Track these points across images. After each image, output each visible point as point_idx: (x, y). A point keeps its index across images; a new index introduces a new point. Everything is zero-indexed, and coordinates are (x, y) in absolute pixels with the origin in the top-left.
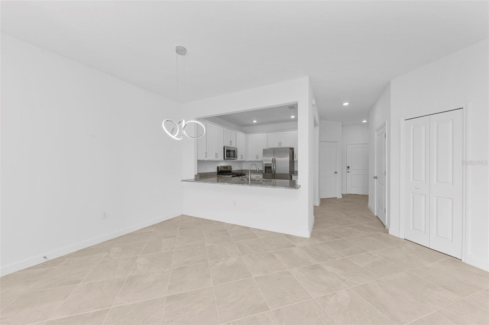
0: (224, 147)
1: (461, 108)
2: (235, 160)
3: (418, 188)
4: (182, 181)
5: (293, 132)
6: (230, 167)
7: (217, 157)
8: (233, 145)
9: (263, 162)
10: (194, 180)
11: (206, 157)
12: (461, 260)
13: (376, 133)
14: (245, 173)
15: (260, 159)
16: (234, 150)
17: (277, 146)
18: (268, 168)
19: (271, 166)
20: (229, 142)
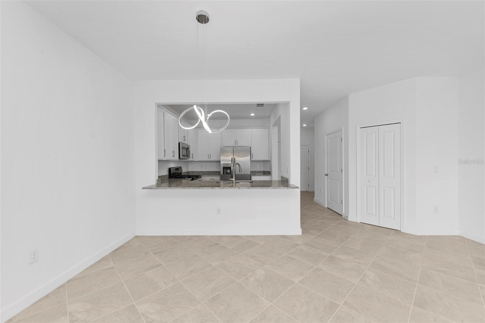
0: (179, 144)
1: (399, 123)
2: (187, 160)
3: (370, 182)
4: (143, 188)
5: (250, 130)
6: (181, 168)
7: (174, 156)
8: (186, 142)
9: (220, 163)
10: (155, 187)
11: (165, 155)
12: (400, 231)
13: (326, 137)
14: (200, 176)
15: (213, 158)
16: (187, 147)
17: (233, 144)
18: (227, 168)
19: (230, 166)
20: (183, 138)
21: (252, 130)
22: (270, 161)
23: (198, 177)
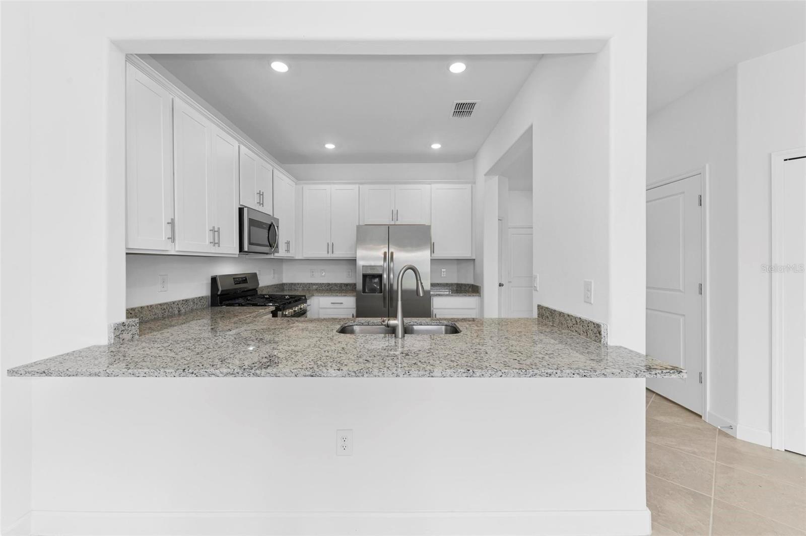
0: (241, 211)
2: (271, 256)
5: (428, 186)
6: (254, 276)
8: (268, 209)
9: (355, 264)
11: (172, 239)
14: (305, 296)
15: (339, 254)
16: (270, 223)
17: (387, 221)
18: (372, 279)
19: (381, 272)
20: (257, 197)
21: (434, 186)
22: (474, 259)
23: (299, 300)
